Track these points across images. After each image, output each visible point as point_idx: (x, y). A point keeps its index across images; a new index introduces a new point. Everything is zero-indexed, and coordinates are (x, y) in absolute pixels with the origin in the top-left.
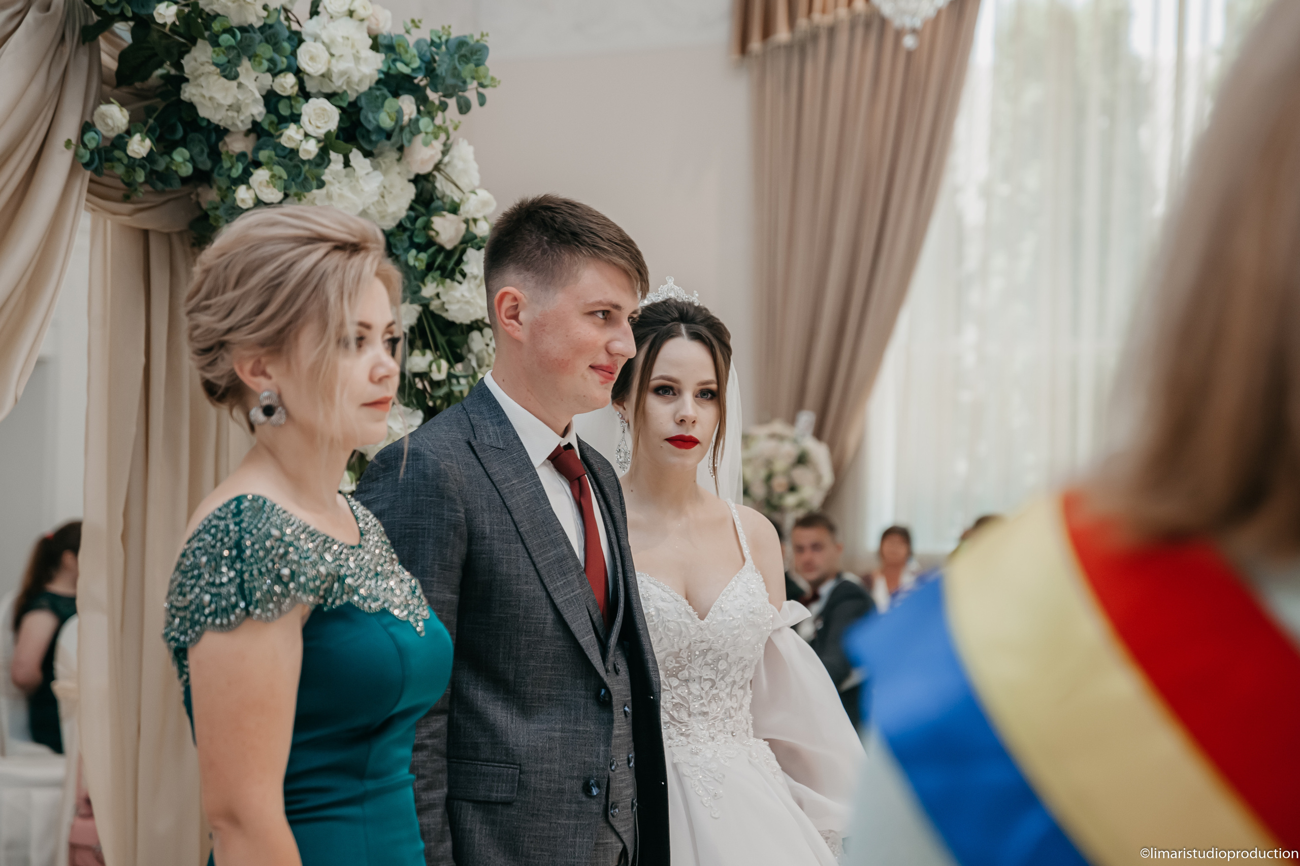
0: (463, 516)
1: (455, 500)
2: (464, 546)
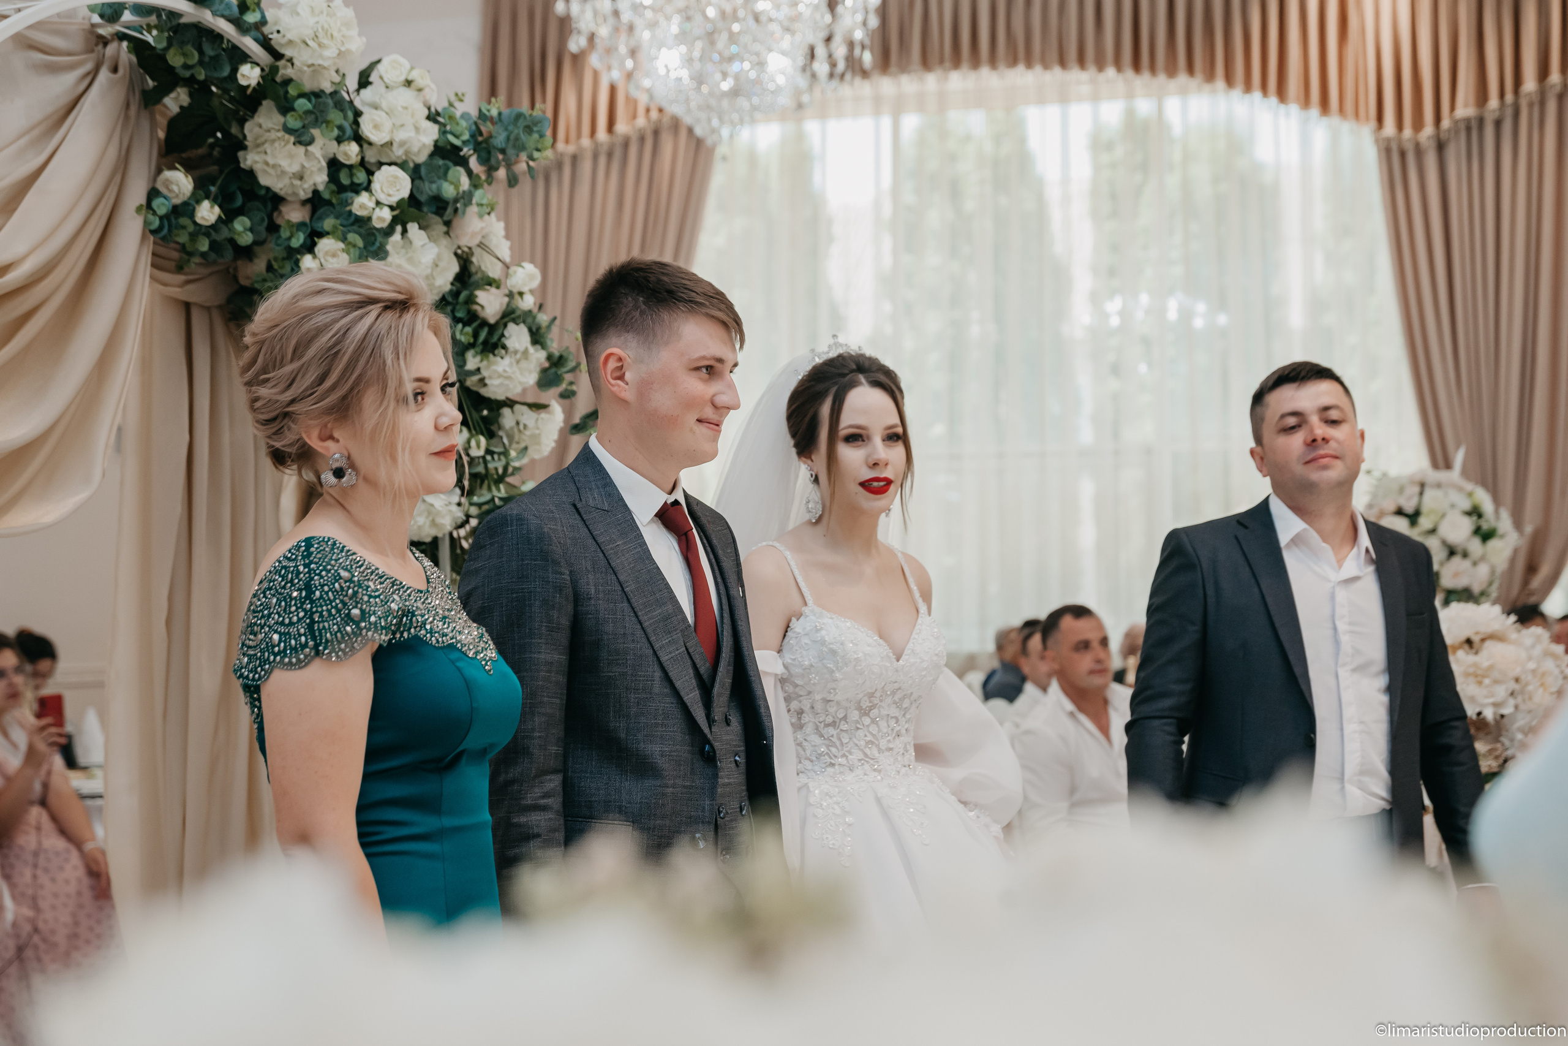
0: (569, 578)
1: (559, 563)
2: (570, 608)
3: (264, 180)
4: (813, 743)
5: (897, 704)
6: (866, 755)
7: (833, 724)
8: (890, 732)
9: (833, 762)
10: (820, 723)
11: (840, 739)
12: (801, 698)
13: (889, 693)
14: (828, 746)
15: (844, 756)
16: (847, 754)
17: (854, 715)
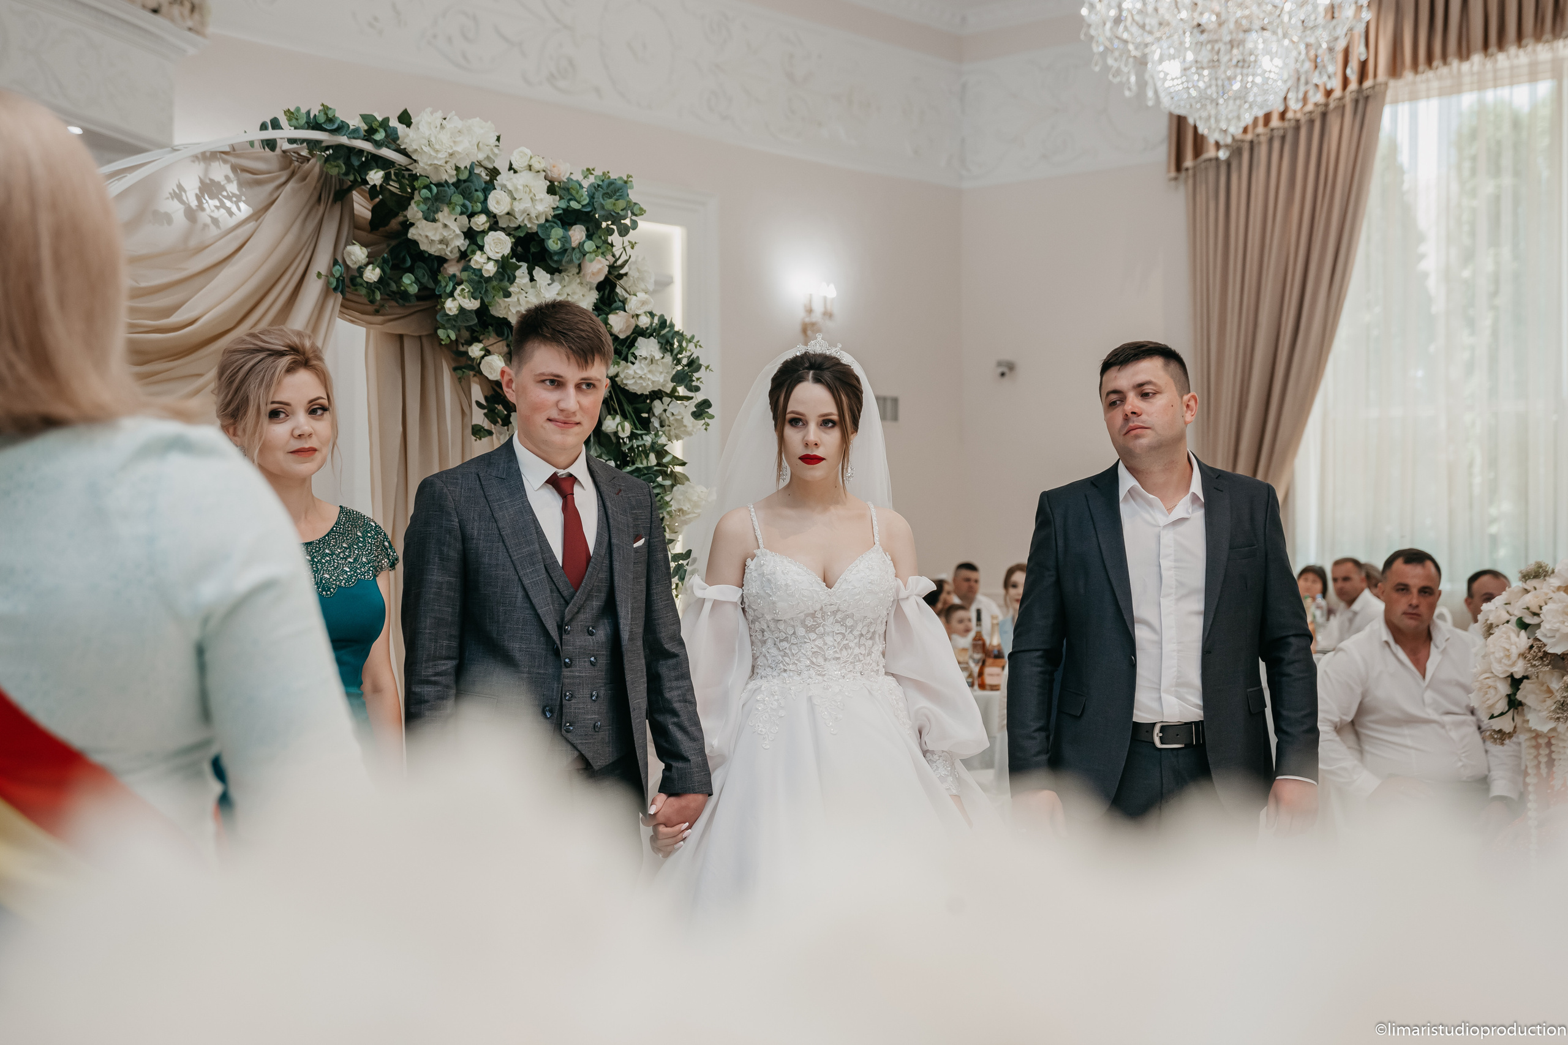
0: (458, 525)
1: (450, 513)
2: (459, 545)
3: (423, 247)
4: (772, 655)
5: (842, 622)
6: (812, 663)
7: (786, 639)
8: (836, 645)
9: (786, 668)
10: (777, 638)
11: (791, 650)
12: (759, 620)
13: (829, 614)
14: (782, 657)
15: (794, 663)
16: (796, 662)
17: (801, 631)
